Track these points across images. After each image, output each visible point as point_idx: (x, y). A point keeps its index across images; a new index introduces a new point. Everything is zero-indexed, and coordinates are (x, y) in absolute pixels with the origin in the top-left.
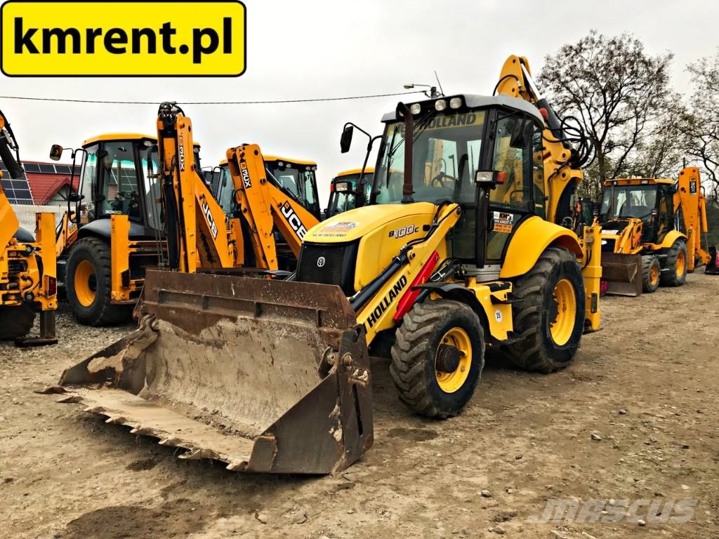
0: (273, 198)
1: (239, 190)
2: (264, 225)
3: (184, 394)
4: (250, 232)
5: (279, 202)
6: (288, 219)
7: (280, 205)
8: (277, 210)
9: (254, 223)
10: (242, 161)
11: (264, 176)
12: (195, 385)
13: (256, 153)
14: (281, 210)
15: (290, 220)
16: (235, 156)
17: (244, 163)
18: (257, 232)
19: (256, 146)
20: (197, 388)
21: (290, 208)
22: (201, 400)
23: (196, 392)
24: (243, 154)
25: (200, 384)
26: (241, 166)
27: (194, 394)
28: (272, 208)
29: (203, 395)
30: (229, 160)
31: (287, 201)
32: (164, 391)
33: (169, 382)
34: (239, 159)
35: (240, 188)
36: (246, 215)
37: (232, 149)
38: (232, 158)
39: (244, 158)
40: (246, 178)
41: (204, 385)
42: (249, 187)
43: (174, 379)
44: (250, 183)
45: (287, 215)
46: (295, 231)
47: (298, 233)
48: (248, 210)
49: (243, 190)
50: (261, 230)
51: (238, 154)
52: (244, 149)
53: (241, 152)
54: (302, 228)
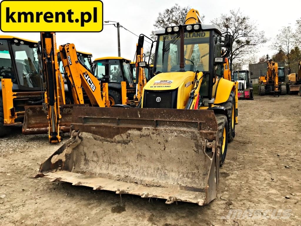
0: (81, 70)
1: (66, 66)
2: (78, 83)
4: (72, 87)
5: (83, 72)
6: (87, 80)
7: (84, 74)
8: (82, 76)
9: (73, 82)
10: (68, 52)
11: (77, 60)
13: (73, 48)
14: (84, 76)
15: (88, 81)
16: (64, 49)
17: (68, 53)
18: (75, 87)
19: (73, 44)
21: (87, 75)
23: (109, 167)
24: (68, 49)
26: (67, 54)
28: (80, 75)
30: (60, 51)
31: (86, 72)
34: (66, 51)
35: (67, 65)
36: (70, 79)
37: (61, 46)
38: (62, 50)
39: (69, 50)
40: (70, 60)
42: (71, 64)
44: (71, 63)
45: (86, 78)
46: (90, 86)
47: (91, 87)
48: (71, 76)
49: (68, 66)
50: (77, 86)
51: (66, 48)
52: (68, 46)
53: (67, 47)
54: (93, 84)
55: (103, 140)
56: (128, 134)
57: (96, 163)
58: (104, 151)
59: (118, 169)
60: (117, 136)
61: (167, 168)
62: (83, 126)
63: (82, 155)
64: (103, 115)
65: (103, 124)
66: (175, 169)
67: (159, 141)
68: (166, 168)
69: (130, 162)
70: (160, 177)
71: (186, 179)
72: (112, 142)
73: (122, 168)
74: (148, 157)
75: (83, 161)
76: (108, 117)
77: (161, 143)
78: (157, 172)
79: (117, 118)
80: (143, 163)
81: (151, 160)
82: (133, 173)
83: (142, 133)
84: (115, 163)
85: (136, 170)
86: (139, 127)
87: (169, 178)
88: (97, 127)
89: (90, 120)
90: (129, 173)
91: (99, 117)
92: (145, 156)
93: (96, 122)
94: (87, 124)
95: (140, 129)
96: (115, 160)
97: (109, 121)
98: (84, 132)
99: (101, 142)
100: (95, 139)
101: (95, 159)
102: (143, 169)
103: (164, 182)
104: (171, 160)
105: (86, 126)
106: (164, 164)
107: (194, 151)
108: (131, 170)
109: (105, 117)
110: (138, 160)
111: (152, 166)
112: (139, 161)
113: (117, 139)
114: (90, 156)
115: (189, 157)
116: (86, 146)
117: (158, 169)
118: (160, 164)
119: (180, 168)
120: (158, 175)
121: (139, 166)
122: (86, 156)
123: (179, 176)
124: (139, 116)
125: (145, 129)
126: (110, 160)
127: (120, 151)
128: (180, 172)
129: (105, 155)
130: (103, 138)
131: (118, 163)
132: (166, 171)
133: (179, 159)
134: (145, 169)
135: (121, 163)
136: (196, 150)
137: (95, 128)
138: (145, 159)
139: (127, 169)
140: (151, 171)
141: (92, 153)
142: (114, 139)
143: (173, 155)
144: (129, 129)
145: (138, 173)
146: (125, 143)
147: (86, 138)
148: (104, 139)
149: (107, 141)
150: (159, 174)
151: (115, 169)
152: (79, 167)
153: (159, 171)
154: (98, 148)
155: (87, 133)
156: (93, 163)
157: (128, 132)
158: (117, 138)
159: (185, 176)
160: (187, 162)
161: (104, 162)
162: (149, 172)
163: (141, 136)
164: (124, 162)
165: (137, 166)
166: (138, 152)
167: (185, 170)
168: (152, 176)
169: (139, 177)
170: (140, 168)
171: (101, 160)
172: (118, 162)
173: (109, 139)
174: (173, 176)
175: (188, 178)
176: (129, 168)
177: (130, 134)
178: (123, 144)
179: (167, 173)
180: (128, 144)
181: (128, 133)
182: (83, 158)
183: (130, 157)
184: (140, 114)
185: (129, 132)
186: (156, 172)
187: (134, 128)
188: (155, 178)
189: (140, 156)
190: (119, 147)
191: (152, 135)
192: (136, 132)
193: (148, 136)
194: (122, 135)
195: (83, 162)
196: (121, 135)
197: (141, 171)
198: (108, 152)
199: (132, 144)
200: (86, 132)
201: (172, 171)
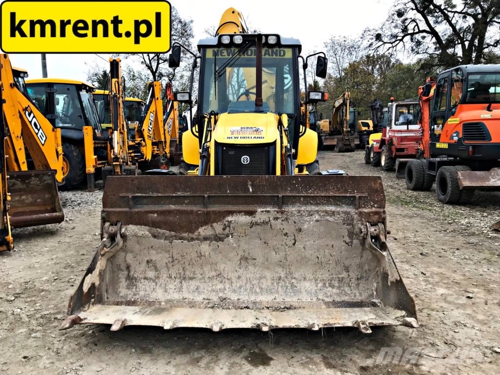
3: (166, 291)
12: (178, 281)
20: (181, 283)
22: (194, 291)
23: (181, 286)
25: (184, 279)
27: (180, 290)
29: (192, 287)
32: (135, 295)
33: (136, 285)
41: (191, 279)
43: (142, 280)
55: (172, 236)
56: (227, 223)
57: (154, 281)
58: (173, 257)
59: (202, 287)
60: (203, 228)
61: (296, 275)
62: (131, 213)
63: (122, 270)
64: (176, 190)
65: (173, 207)
66: (309, 276)
67: (285, 232)
68: (294, 276)
69: (226, 272)
70: (285, 292)
71: (330, 289)
72: (193, 239)
73: (211, 285)
74: (260, 260)
75: (123, 280)
76: (186, 194)
77: (289, 235)
78: (278, 284)
79: (206, 196)
80: (252, 272)
81: (267, 265)
82: (234, 291)
83: (254, 220)
84: (194, 278)
85: (238, 285)
86: (250, 208)
87: (301, 292)
88: (160, 213)
89: (145, 201)
90: (225, 292)
91: (166, 195)
92: (255, 259)
93: (156, 204)
94: (140, 210)
95: (251, 213)
96: (194, 272)
97: (186, 202)
98: (132, 224)
99: (168, 241)
100: (155, 236)
101: (151, 274)
102: (251, 282)
103: (295, 299)
104: (303, 261)
105: (137, 213)
106: (289, 269)
107: (344, 243)
108: (227, 286)
109: (179, 194)
110: (240, 268)
111: (268, 274)
112: (242, 269)
113: (202, 234)
114: (138, 271)
115: (335, 254)
116: (132, 252)
117: (280, 278)
118: (282, 271)
119: (318, 273)
120: (280, 289)
121: (243, 278)
122: (129, 271)
123: (317, 286)
124: (251, 191)
125: (263, 212)
126: (184, 274)
127: (207, 254)
128: (319, 280)
129: (173, 266)
130: (173, 233)
131: (201, 277)
132: (293, 281)
133: (318, 257)
134: (255, 282)
135: (207, 277)
136: (348, 240)
137: (156, 215)
138: (254, 265)
139: (220, 286)
140: (266, 284)
141: (144, 264)
142: (196, 233)
143: (308, 253)
144: (231, 213)
145: (242, 290)
146: (218, 238)
147: (136, 235)
148: (175, 236)
149: (181, 238)
150: (282, 286)
151: (196, 287)
152: (117, 293)
153: (281, 281)
154: (158, 253)
155: (139, 226)
156: (146, 282)
157: (226, 219)
158: (204, 231)
159: (327, 285)
160: (331, 262)
161: (170, 277)
162: (263, 287)
163: (252, 225)
164: (214, 273)
165: (239, 277)
166: (241, 253)
167: (327, 275)
168: (269, 291)
169: (247, 297)
170: (245, 281)
171: (165, 276)
172: (201, 275)
173: (185, 235)
174: (307, 287)
175: (333, 287)
176: (225, 282)
177: (231, 222)
178: (214, 242)
179: (295, 284)
180: (223, 241)
181: (228, 221)
182: (123, 275)
183: (225, 263)
184: (252, 186)
185: (230, 218)
186: (275, 284)
187: (240, 212)
188: (277, 295)
189: (245, 259)
190: (205, 247)
191: (273, 222)
192: (244, 219)
193: (265, 223)
194: (215, 225)
195: (123, 283)
196: (212, 226)
197: (248, 286)
198: (180, 258)
199: (232, 241)
200: (136, 224)
201: (305, 279)
